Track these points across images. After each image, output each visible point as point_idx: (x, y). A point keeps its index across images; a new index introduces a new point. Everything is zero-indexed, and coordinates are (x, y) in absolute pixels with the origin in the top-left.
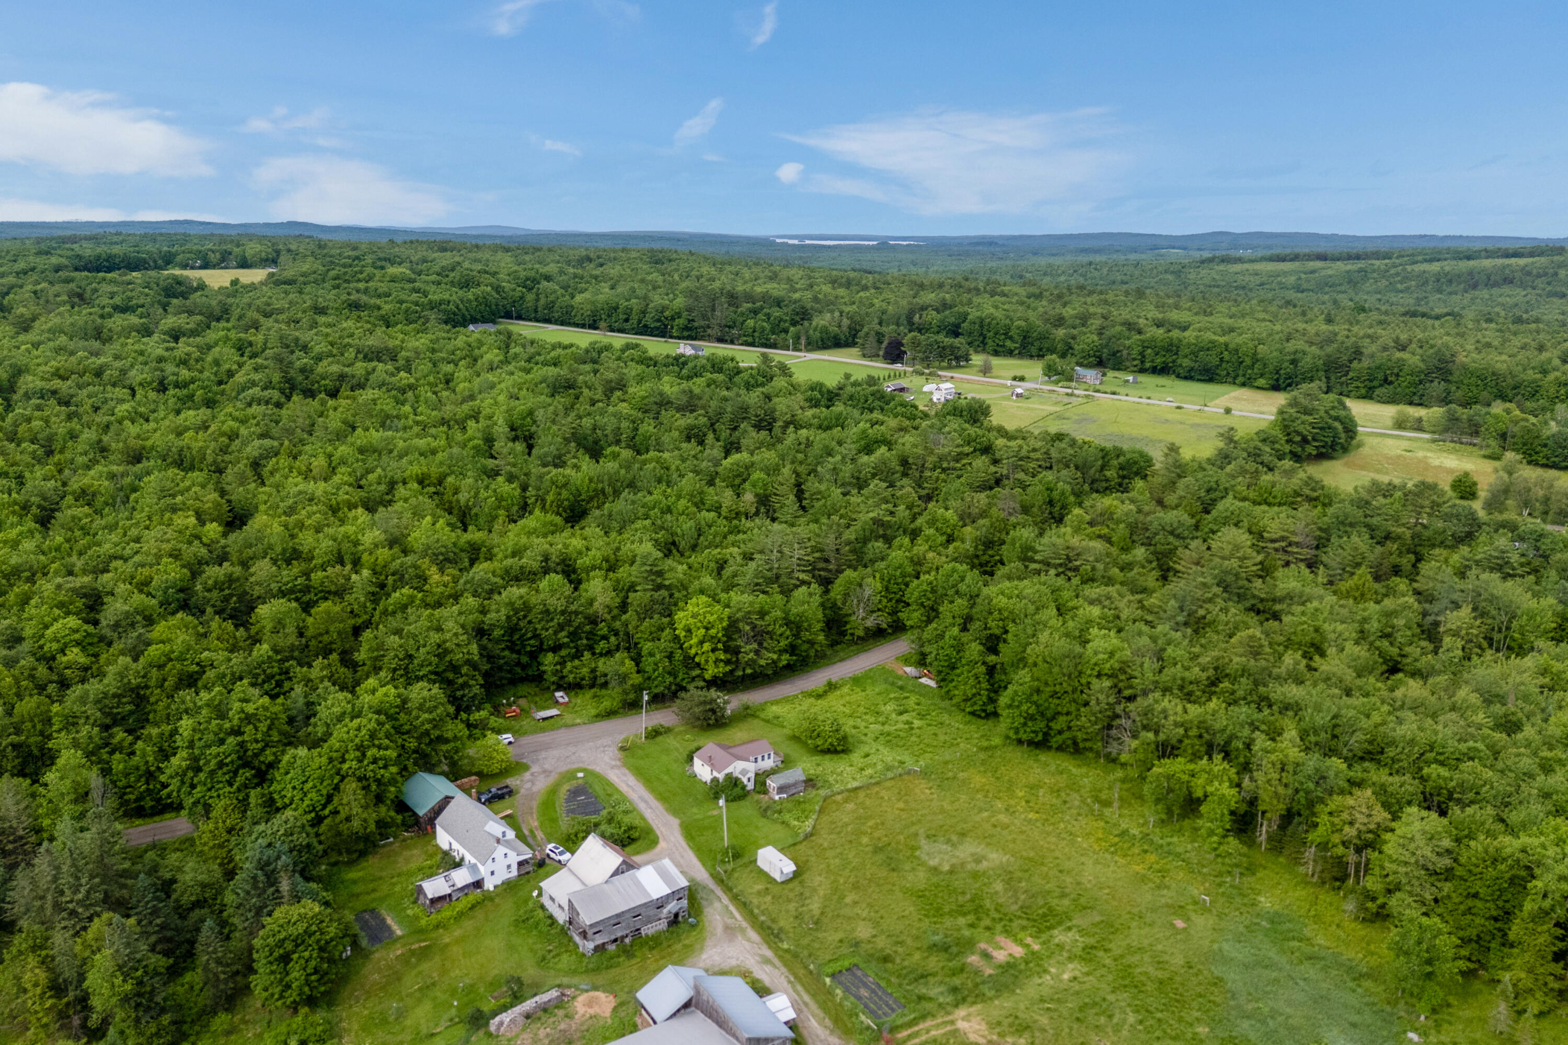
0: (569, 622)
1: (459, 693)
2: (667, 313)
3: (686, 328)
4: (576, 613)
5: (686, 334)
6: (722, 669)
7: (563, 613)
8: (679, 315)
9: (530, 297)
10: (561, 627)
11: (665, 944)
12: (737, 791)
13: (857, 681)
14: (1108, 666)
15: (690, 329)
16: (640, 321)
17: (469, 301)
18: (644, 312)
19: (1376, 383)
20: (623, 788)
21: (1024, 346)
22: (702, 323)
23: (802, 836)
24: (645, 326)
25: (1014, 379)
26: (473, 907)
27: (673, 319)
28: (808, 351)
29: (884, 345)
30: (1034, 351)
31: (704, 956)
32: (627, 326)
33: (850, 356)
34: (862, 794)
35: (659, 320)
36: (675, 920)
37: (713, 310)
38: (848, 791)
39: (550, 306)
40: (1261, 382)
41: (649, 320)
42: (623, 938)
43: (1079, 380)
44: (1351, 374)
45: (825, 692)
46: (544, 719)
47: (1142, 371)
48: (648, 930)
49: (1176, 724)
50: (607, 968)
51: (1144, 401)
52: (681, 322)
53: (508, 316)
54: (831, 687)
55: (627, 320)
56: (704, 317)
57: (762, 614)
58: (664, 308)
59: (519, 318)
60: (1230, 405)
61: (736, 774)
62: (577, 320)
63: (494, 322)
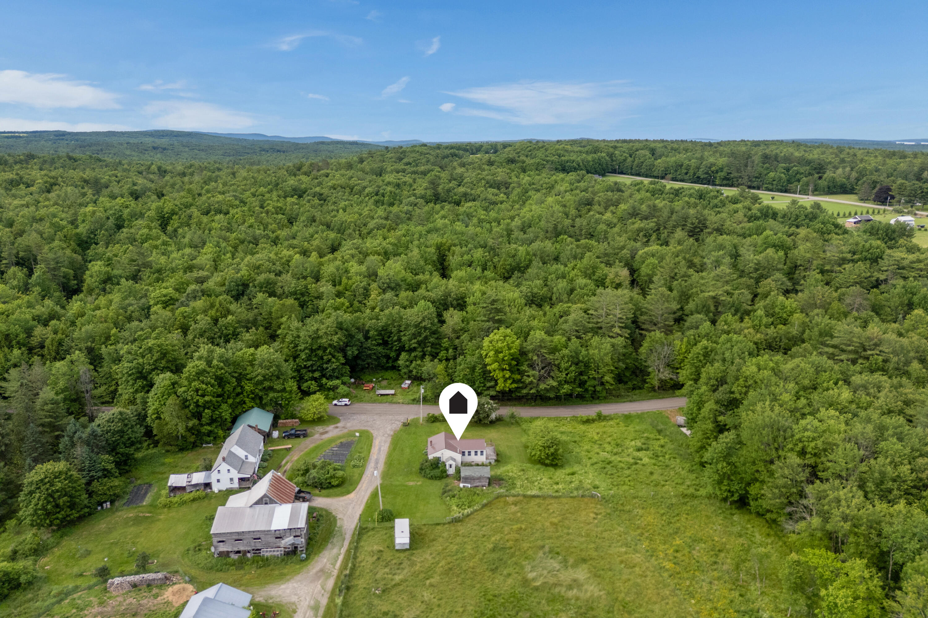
0: (420, 334)
1: (325, 366)
2: (712, 169)
3: (725, 179)
4: (425, 328)
5: (725, 182)
6: (509, 385)
7: (416, 326)
8: (721, 170)
9: (630, 159)
10: (414, 336)
11: (271, 567)
12: (437, 472)
13: (628, 418)
14: (812, 444)
15: (728, 179)
16: (694, 174)
17: (588, 162)
18: (698, 168)
20: (374, 450)
22: (736, 175)
23: (449, 519)
24: (698, 177)
26: (194, 500)
27: (717, 172)
28: (814, 195)
29: (875, 191)
31: (283, 586)
32: (686, 177)
33: (850, 200)
34: (534, 502)
35: (707, 173)
36: (293, 551)
37: (746, 166)
38: (525, 496)
39: (640, 165)
41: (700, 173)
42: (245, 552)
45: (594, 421)
46: (382, 395)
48: (266, 553)
49: (845, 518)
50: (217, 571)
52: (722, 174)
53: (614, 172)
54: (600, 418)
55: (686, 174)
56: (738, 170)
57: (554, 350)
58: (712, 165)
59: (622, 173)
61: (443, 459)
62: (655, 174)
63: (603, 175)
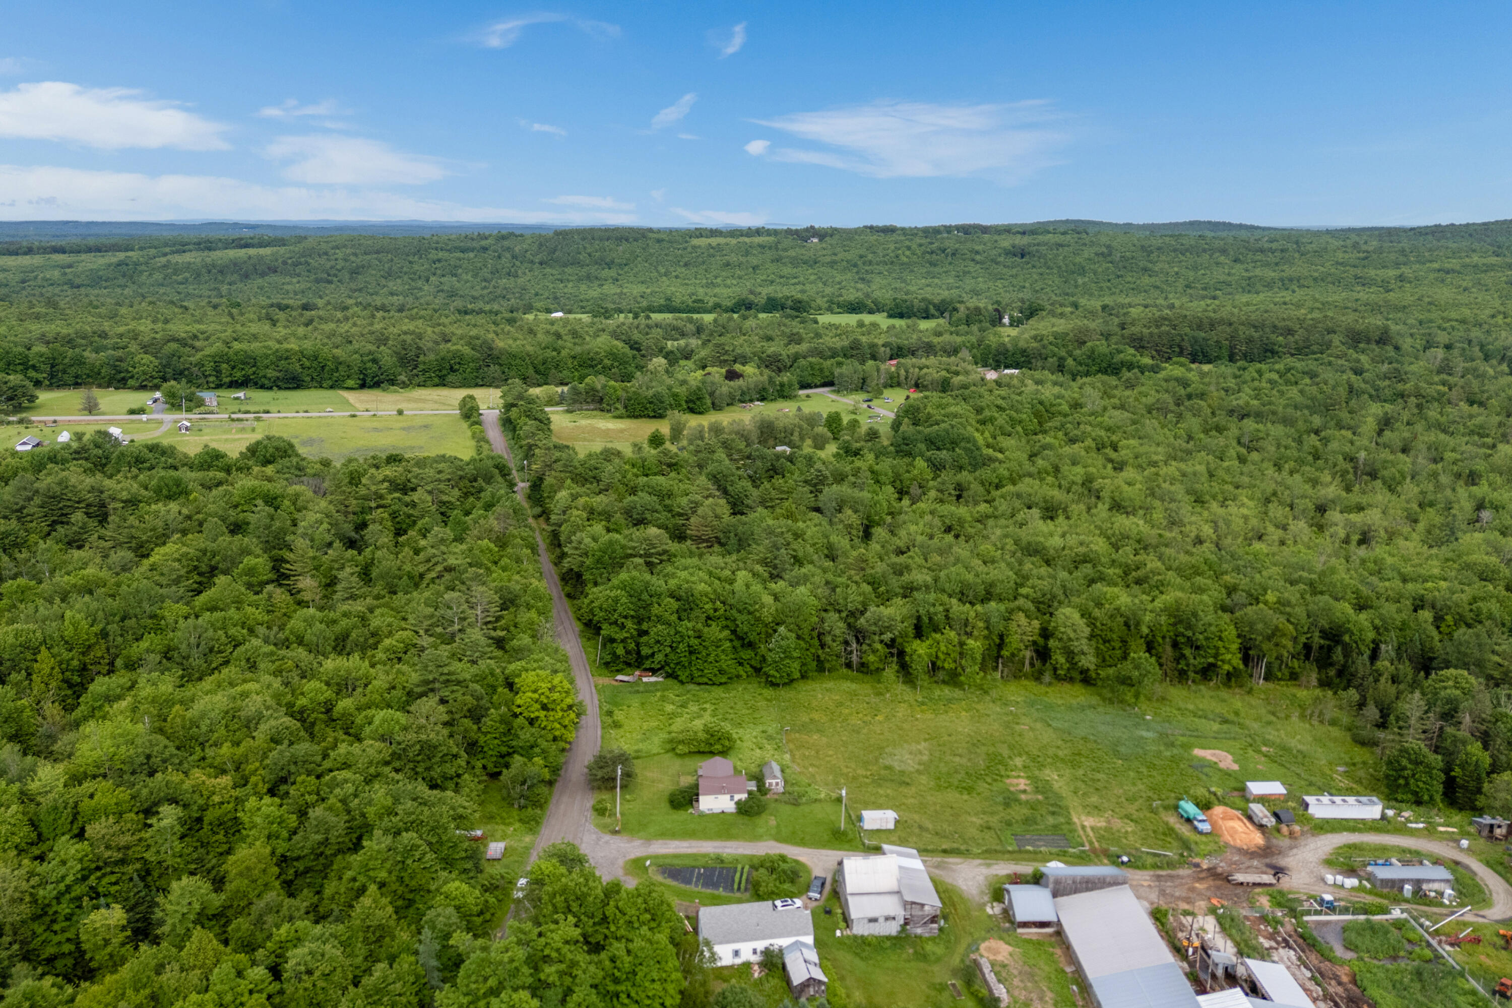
19: (444, 372)
21: (52, 376)
25: (132, 412)
30: (71, 380)
40: (350, 383)
43: (200, 403)
44: (421, 367)
47: (219, 386)
51: (301, 414)
60: (400, 407)
